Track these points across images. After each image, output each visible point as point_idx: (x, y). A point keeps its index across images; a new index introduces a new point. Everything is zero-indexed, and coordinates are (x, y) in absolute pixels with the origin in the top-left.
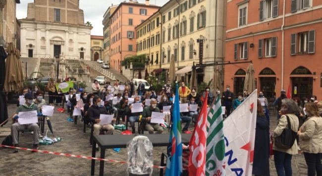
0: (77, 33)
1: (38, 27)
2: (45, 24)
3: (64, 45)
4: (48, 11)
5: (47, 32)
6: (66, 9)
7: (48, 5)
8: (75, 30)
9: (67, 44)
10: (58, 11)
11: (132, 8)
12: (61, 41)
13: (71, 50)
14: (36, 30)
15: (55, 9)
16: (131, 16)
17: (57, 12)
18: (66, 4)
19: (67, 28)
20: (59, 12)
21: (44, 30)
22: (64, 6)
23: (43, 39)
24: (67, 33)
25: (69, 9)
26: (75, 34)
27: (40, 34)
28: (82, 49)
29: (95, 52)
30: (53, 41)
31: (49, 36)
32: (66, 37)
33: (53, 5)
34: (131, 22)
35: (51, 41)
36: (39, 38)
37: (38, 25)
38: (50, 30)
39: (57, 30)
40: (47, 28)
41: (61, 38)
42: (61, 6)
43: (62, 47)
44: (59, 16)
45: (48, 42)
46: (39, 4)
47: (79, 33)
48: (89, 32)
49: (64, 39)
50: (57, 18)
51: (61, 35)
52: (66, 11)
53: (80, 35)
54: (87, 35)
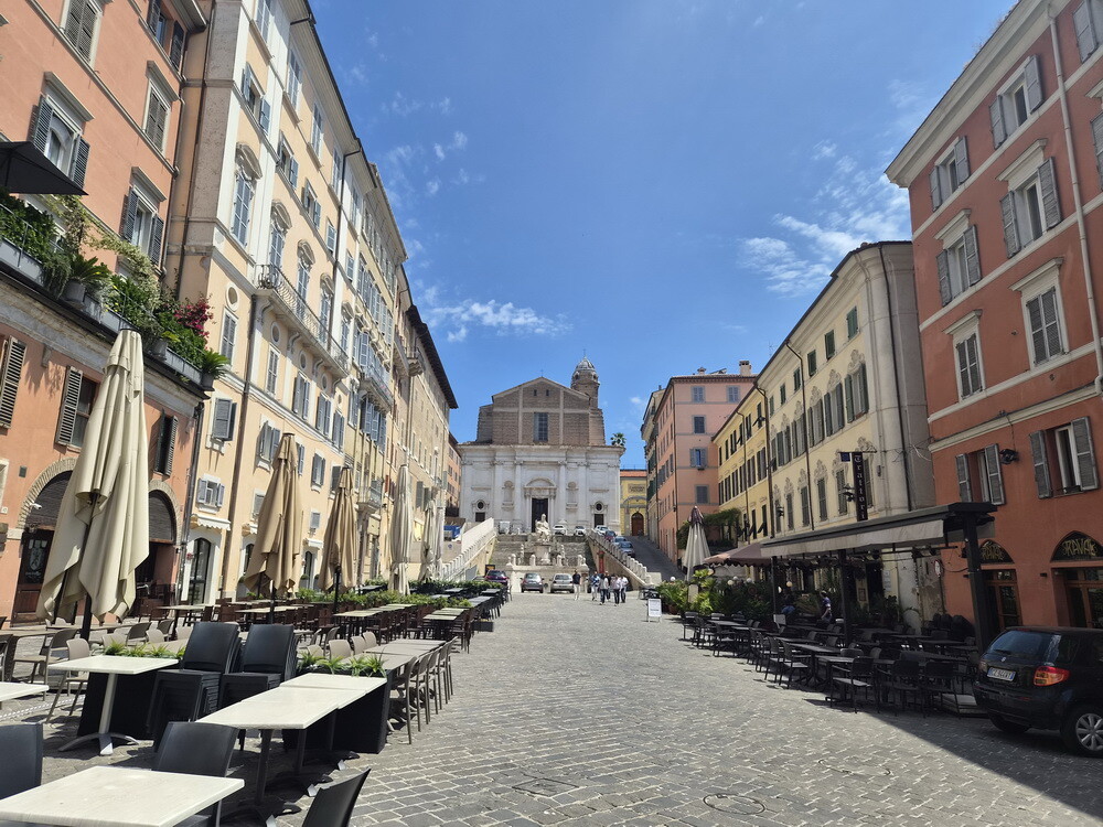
0: (587, 466)
1: (497, 459)
2: (513, 450)
3: (554, 497)
4: (520, 418)
5: (518, 467)
6: (561, 411)
7: (521, 406)
8: (581, 458)
9: (562, 493)
10: (543, 417)
11: (701, 389)
12: (550, 489)
13: (571, 509)
14: (494, 465)
15: (535, 413)
16: (699, 410)
17: (541, 420)
18: (562, 398)
19: (563, 454)
20: (546, 420)
21: (511, 464)
22: (557, 405)
23: (509, 486)
24: (563, 468)
25: (567, 411)
26: (583, 469)
27: (501, 474)
28: (599, 506)
29: (633, 511)
30: (531, 489)
31: (522, 477)
32: (560, 478)
33: (533, 405)
34: (699, 425)
35: (525, 489)
36: (499, 483)
37: (497, 455)
38: (524, 464)
39: (540, 463)
40: (517, 459)
41: (547, 481)
42: (548, 405)
43: (551, 504)
44: (546, 430)
45: (518, 491)
46: (502, 406)
47: (592, 466)
48: (614, 462)
49: (555, 484)
50: (540, 434)
51: (549, 474)
52: (561, 417)
53: (594, 470)
54: (611, 469)
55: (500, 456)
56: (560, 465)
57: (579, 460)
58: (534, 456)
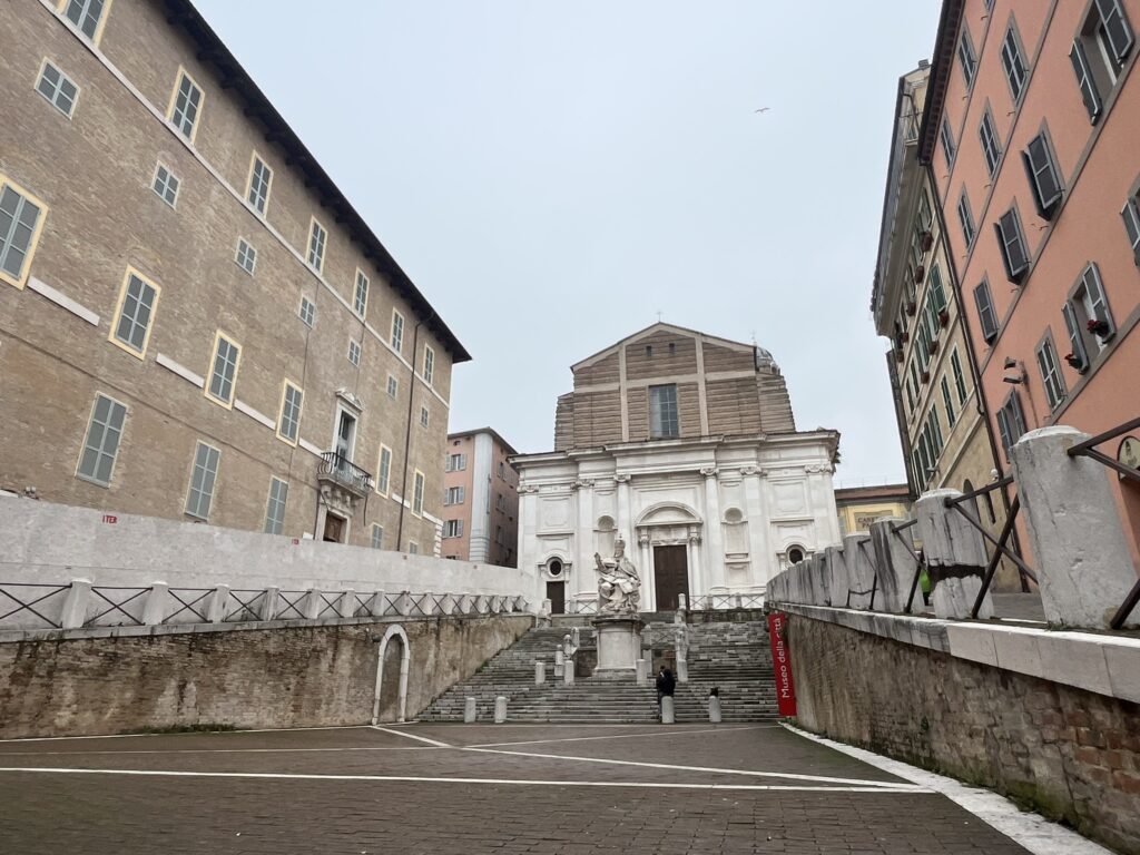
0: (762, 475)
1: (581, 476)
2: (610, 456)
3: (699, 541)
4: (624, 399)
5: (623, 488)
6: (700, 377)
7: (623, 379)
8: (747, 459)
10: (666, 392)
12: (688, 526)
13: (737, 564)
14: (576, 488)
15: (650, 387)
17: (663, 399)
18: (700, 354)
19: (710, 455)
20: (673, 396)
21: (609, 484)
22: (692, 368)
23: (607, 523)
24: (711, 482)
25: (713, 377)
26: (752, 482)
27: (590, 506)
28: (796, 554)
30: (650, 528)
31: (631, 507)
32: (707, 503)
33: (646, 373)
35: (639, 529)
36: (589, 522)
37: (583, 467)
38: (633, 480)
39: (665, 475)
40: (620, 472)
41: (682, 510)
42: (674, 371)
43: (693, 555)
44: (674, 415)
45: (625, 533)
46: (590, 384)
47: (773, 474)
48: (819, 463)
49: (699, 514)
50: (662, 425)
51: (685, 495)
52: (702, 387)
53: (777, 482)
54: (812, 478)
55: (587, 470)
56: (705, 477)
57: (744, 465)
58: (652, 464)
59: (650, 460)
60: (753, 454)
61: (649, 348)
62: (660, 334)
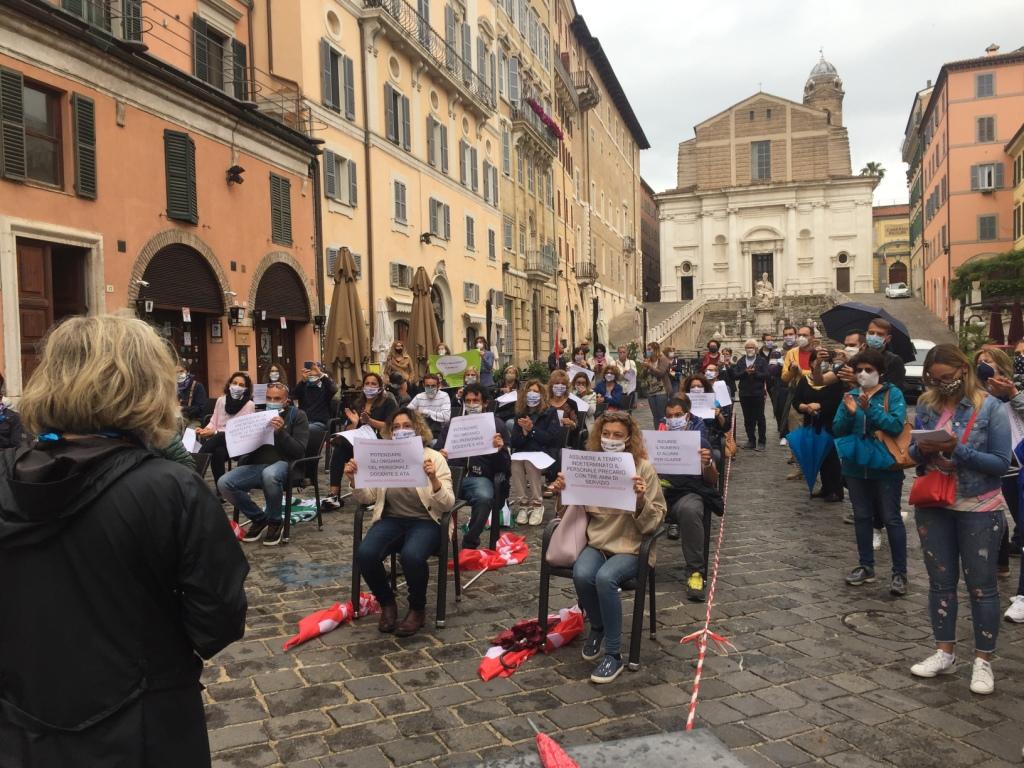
0: (826, 206)
1: (704, 209)
2: (725, 195)
3: (782, 250)
4: (733, 153)
5: (733, 218)
7: (732, 135)
8: (816, 196)
9: (793, 248)
10: (763, 147)
11: (989, 77)
12: (775, 241)
13: (805, 264)
14: (700, 216)
15: (752, 143)
17: (760, 151)
18: (789, 118)
19: (792, 194)
20: (768, 151)
21: (723, 213)
22: (781, 128)
23: (721, 240)
24: (792, 212)
25: (798, 135)
26: (819, 212)
27: (711, 227)
28: (843, 257)
29: (891, 262)
30: (750, 243)
31: (738, 229)
32: (788, 226)
33: (749, 132)
34: (987, 128)
35: (742, 243)
36: (709, 238)
37: (705, 202)
38: (740, 211)
39: (761, 208)
40: (731, 206)
41: (772, 231)
42: (771, 131)
43: (777, 260)
44: (768, 164)
45: (734, 247)
46: (708, 140)
47: (833, 206)
48: (865, 198)
49: (783, 233)
50: (760, 171)
51: (773, 221)
52: (789, 142)
53: (835, 211)
54: (859, 208)
55: (708, 205)
56: (788, 209)
57: (814, 200)
58: (753, 200)
59: (752, 198)
60: (821, 193)
61: (752, 113)
62: (761, 102)
